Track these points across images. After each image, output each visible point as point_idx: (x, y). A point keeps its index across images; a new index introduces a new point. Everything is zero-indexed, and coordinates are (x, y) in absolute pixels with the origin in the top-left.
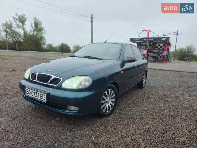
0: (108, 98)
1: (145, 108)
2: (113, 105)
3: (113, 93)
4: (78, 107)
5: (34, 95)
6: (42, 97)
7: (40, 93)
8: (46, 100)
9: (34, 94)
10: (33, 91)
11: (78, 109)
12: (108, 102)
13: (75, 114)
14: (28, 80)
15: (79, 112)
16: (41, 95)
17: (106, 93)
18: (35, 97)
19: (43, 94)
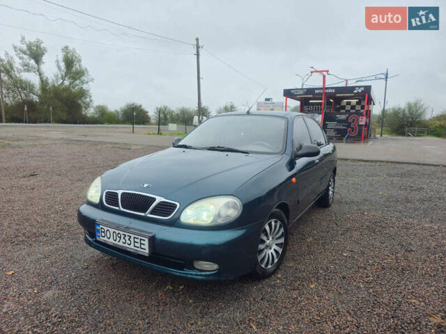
0: (271, 239)
1: (345, 254)
2: (280, 251)
3: (280, 227)
4: (217, 264)
5: (118, 239)
6: (138, 245)
7: (133, 236)
8: (147, 251)
9: (120, 238)
10: (117, 232)
11: (216, 267)
12: (271, 248)
13: (210, 278)
14: (100, 206)
15: (219, 272)
16: (136, 240)
17: (267, 228)
18: (121, 244)
19: (140, 237)
